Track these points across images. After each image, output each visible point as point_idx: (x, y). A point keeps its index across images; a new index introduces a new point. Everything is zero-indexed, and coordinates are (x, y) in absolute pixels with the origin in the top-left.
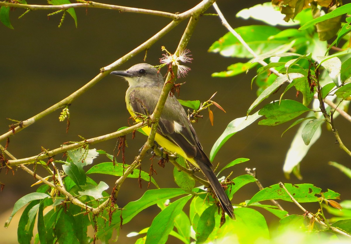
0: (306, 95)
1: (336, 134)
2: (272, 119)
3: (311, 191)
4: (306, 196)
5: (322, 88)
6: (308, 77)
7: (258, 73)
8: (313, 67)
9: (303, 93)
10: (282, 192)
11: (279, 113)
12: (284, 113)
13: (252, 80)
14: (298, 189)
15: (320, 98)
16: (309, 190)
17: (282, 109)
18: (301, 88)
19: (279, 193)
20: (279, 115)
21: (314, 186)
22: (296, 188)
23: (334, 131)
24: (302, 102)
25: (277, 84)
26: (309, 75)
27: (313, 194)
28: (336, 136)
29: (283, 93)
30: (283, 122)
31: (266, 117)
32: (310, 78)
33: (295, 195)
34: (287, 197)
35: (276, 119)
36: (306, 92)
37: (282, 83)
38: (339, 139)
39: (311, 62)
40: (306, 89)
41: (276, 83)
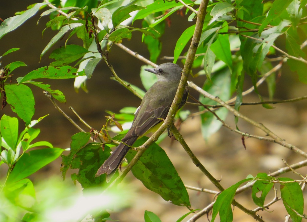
0: (86, 42)
1: (111, 69)
2: (60, 61)
3: (69, 70)
4: (66, 75)
5: (98, 34)
6: (86, 25)
7: (47, 26)
8: (89, 17)
9: (84, 40)
10: (46, 73)
11: (65, 56)
12: (70, 56)
13: (43, 32)
14: (59, 69)
15: (97, 41)
16: (67, 71)
17: (67, 52)
18: (81, 36)
19: (44, 73)
20: (65, 58)
21: (71, 67)
22: (58, 69)
23: (110, 67)
24: (83, 46)
25: (63, 33)
26: (87, 24)
27: (71, 73)
28: (111, 70)
29: (67, 40)
30: (69, 63)
31: (55, 59)
32: (88, 26)
33: (57, 75)
34: (50, 76)
35: (64, 61)
36: (86, 39)
37: (66, 31)
38: (114, 72)
39: (88, 13)
40: (85, 36)
41: (62, 31)
